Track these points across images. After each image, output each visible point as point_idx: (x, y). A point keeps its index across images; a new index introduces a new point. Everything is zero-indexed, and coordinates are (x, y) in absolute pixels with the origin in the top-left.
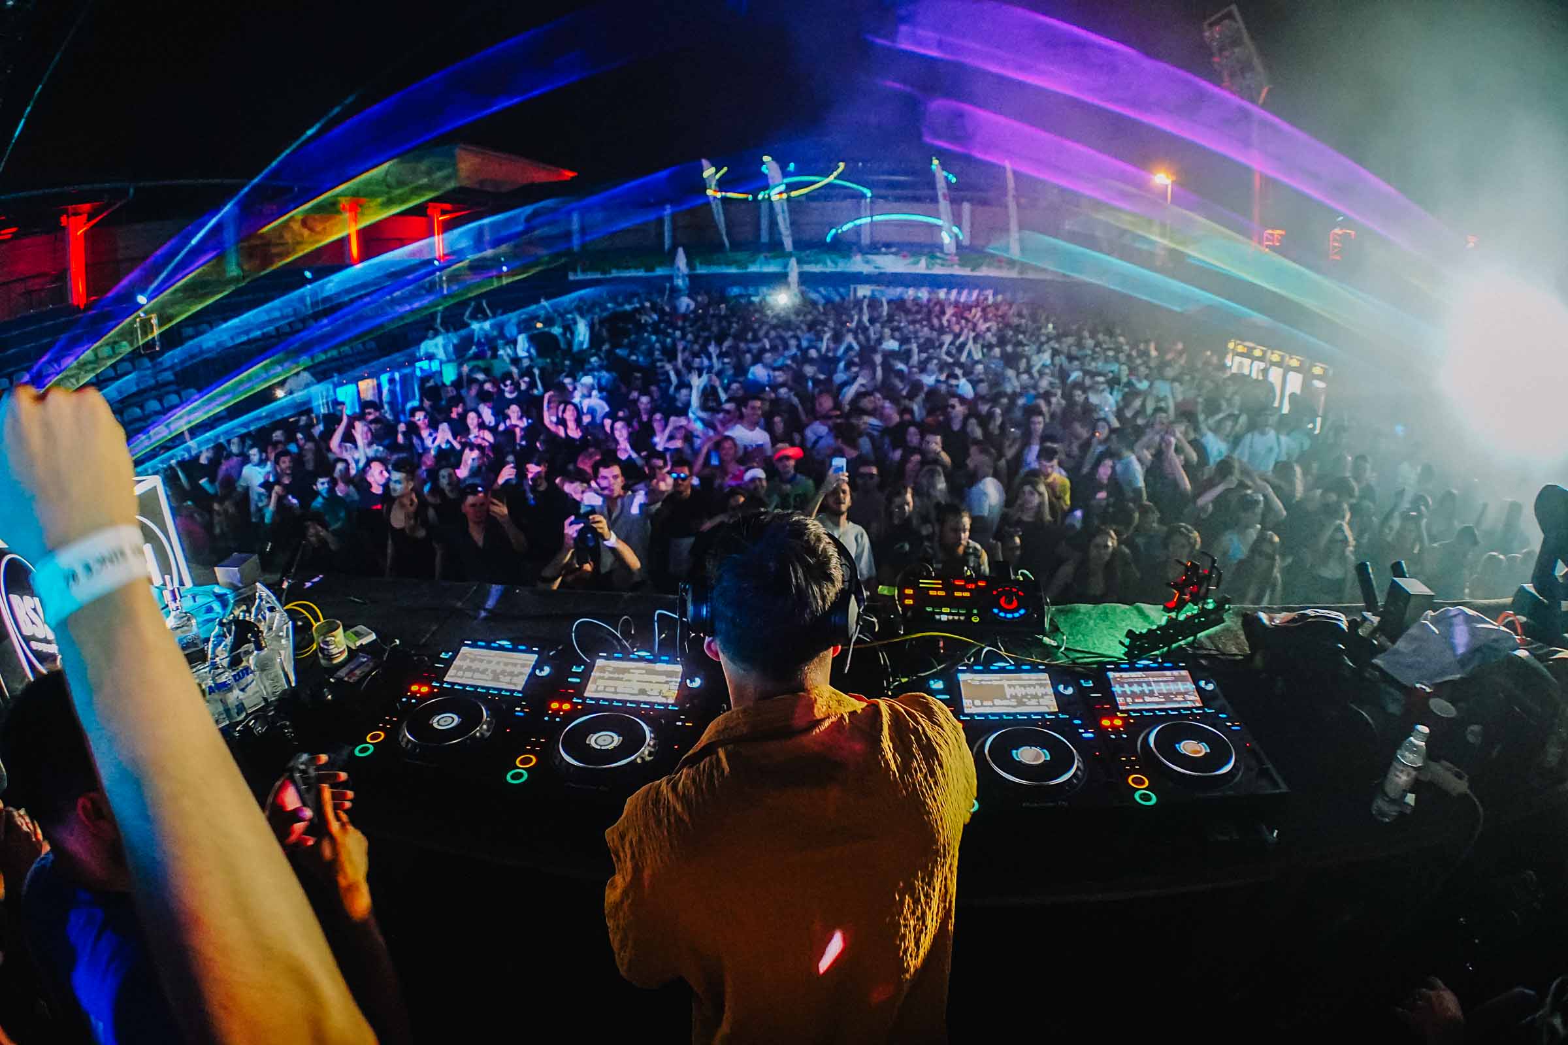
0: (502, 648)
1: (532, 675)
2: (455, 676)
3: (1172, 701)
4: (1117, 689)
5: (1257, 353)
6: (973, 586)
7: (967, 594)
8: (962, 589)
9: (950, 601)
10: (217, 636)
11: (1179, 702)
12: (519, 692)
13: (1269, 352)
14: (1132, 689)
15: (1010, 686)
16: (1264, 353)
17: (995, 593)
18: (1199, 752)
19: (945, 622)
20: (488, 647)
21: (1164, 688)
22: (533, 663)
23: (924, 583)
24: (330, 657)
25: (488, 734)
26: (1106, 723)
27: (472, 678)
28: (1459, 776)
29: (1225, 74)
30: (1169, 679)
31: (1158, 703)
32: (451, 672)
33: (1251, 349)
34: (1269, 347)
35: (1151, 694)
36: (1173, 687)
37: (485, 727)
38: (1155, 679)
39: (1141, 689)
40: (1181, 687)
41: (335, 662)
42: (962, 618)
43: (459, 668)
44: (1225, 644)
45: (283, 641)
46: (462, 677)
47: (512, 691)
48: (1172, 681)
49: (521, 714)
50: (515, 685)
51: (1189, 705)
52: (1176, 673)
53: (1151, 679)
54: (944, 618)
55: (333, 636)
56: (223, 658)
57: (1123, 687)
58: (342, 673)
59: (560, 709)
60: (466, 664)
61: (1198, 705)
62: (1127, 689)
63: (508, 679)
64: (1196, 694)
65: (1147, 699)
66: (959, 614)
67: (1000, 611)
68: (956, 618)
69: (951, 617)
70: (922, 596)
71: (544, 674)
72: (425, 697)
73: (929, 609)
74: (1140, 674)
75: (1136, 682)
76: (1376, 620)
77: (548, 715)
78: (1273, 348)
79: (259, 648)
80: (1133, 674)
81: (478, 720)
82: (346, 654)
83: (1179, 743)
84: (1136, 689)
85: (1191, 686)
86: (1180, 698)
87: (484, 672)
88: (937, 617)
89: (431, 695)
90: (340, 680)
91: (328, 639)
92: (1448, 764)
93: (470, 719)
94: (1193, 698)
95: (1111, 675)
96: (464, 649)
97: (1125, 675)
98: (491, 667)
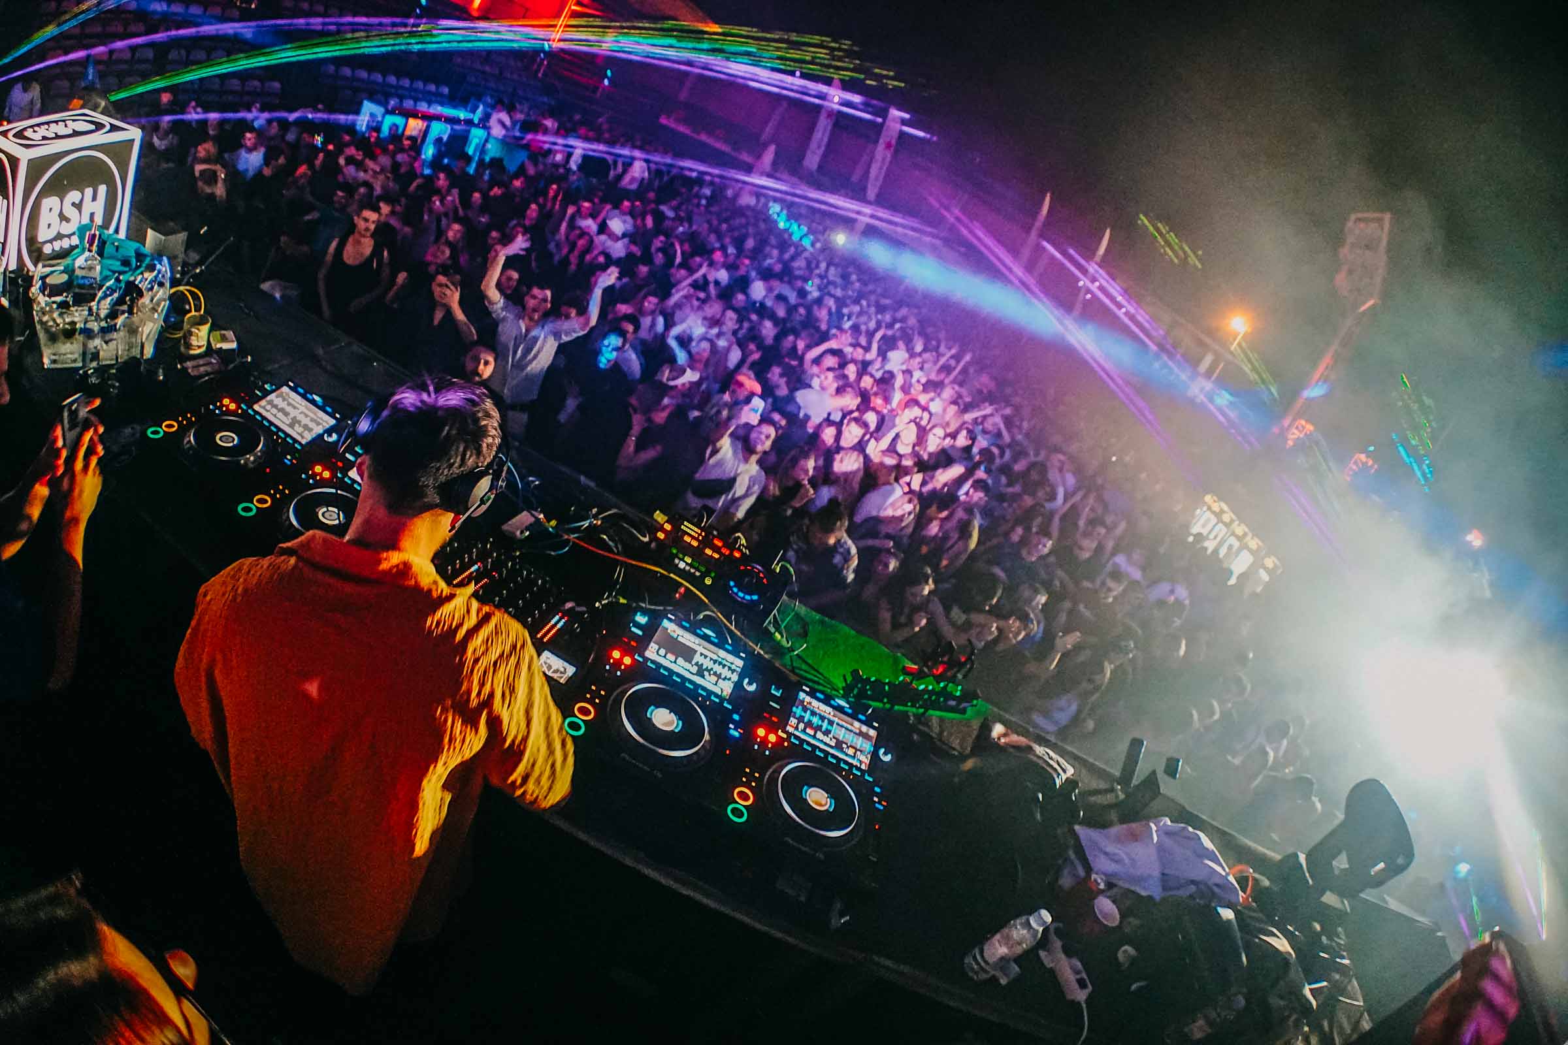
0: (313, 402)
1: (321, 436)
2: (264, 408)
3: (841, 750)
4: (798, 711)
5: (1226, 518)
6: (727, 553)
7: (716, 556)
8: (716, 549)
9: (697, 554)
10: (108, 288)
11: (847, 755)
12: (300, 444)
13: (1237, 522)
14: (811, 718)
15: (702, 654)
16: (1232, 521)
17: (742, 568)
18: (821, 805)
19: (680, 569)
20: (304, 396)
21: (841, 734)
22: (328, 426)
23: (687, 526)
24: (189, 346)
25: (251, 466)
26: (761, 732)
27: (275, 416)
28: (1082, 984)
29: (1345, 268)
30: (854, 730)
31: (826, 744)
32: (263, 403)
33: (1222, 511)
34: (1239, 518)
35: (827, 733)
36: (850, 738)
37: (252, 458)
38: (841, 723)
39: (820, 723)
40: (860, 742)
41: (192, 352)
42: (698, 574)
43: (270, 403)
44: (951, 734)
45: (156, 315)
46: (268, 411)
47: (295, 441)
48: (855, 733)
49: (289, 463)
50: (303, 437)
51: (855, 762)
52: (864, 729)
53: (836, 720)
54: (682, 565)
55: (198, 329)
56: (105, 307)
57: (805, 712)
58: (189, 364)
59: (320, 474)
60: (278, 401)
61: (863, 767)
62: (807, 716)
63: (300, 430)
64: (869, 756)
65: (819, 735)
66: (697, 569)
67: (735, 586)
68: (692, 571)
69: (688, 568)
70: (676, 536)
71: (330, 440)
72: (229, 412)
73: (674, 551)
74: (829, 709)
75: (820, 715)
76: (1122, 796)
77: (307, 474)
78: (1242, 520)
79: (131, 312)
80: (823, 707)
81: (251, 449)
82: (203, 349)
83: (811, 786)
84: (816, 720)
85: (868, 747)
86: (851, 751)
87: (286, 414)
88: (677, 561)
89: (234, 413)
90: (185, 369)
91: (193, 330)
92: (1079, 965)
93: (247, 446)
94: (863, 758)
95: (802, 695)
96: (285, 389)
97: (815, 703)
98: (293, 413)
